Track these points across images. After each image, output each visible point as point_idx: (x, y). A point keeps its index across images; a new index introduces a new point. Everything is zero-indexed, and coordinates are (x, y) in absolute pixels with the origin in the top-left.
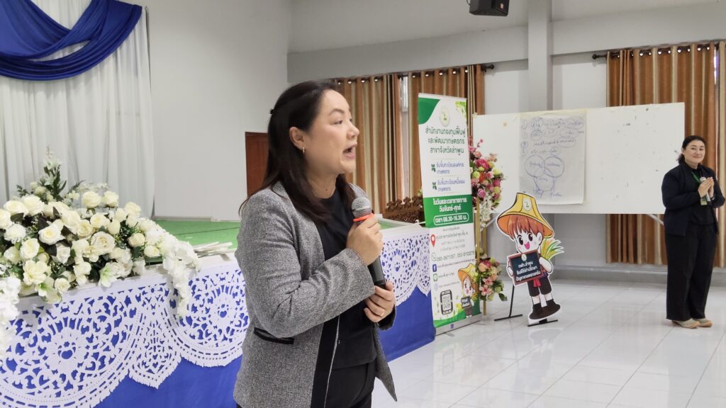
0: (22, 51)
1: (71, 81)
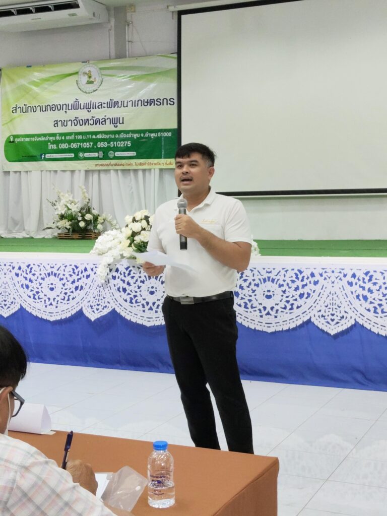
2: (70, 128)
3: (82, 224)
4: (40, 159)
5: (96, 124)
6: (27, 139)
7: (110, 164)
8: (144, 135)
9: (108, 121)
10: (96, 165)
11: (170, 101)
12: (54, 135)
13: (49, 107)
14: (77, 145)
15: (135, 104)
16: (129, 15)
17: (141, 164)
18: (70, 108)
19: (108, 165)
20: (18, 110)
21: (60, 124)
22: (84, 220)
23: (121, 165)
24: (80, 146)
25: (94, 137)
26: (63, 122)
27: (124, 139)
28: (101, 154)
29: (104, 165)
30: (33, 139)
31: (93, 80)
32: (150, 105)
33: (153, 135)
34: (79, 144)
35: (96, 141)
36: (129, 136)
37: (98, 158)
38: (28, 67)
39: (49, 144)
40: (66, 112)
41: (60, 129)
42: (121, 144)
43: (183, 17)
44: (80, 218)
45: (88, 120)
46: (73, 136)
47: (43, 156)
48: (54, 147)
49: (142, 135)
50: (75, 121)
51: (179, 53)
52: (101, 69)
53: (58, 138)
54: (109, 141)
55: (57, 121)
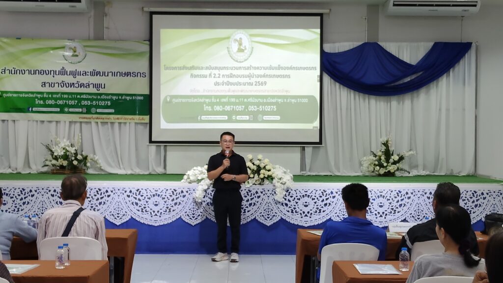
0: (381, 81)
1: (415, 93)
2: (56, 89)
3: (75, 163)
4: (28, 111)
5: (81, 87)
6: (15, 95)
7: (92, 117)
8: (122, 97)
9: (91, 86)
10: (80, 118)
11: (143, 75)
12: (42, 93)
13: (37, 72)
14: (63, 102)
15: (114, 74)
16: (106, 9)
17: (118, 119)
18: (57, 73)
19: (90, 118)
20: (7, 72)
21: (47, 85)
22: (76, 159)
23: (101, 118)
24: (66, 103)
25: (78, 96)
26: (51, 84)
27: (104, 100)
28: (85, 110)
29: (87, 118)
30: (21, 95)
31: (78, 54)
32: (127, 76)
33: (128, 98)
34: (65, 101)
35: (80, 100)
36: (110, 97)
37: (82, 113)
38: (17, 39)
39: (36, 100)
40: (54, 77)
41: (47, 89)
42: (102, 103)
43: (154, 16)
44: (73, 158)
45: (73, 84)
46: (59, 95)
47: (30, 109)
48: (41, 102)
49: (120, 97)
50: (62, 84)
51: (150, 40)
52: (85, 46)
53: (45, 95)
54: (92, 100)
55: (45, 83)
